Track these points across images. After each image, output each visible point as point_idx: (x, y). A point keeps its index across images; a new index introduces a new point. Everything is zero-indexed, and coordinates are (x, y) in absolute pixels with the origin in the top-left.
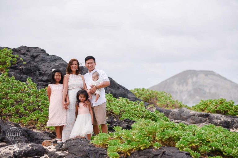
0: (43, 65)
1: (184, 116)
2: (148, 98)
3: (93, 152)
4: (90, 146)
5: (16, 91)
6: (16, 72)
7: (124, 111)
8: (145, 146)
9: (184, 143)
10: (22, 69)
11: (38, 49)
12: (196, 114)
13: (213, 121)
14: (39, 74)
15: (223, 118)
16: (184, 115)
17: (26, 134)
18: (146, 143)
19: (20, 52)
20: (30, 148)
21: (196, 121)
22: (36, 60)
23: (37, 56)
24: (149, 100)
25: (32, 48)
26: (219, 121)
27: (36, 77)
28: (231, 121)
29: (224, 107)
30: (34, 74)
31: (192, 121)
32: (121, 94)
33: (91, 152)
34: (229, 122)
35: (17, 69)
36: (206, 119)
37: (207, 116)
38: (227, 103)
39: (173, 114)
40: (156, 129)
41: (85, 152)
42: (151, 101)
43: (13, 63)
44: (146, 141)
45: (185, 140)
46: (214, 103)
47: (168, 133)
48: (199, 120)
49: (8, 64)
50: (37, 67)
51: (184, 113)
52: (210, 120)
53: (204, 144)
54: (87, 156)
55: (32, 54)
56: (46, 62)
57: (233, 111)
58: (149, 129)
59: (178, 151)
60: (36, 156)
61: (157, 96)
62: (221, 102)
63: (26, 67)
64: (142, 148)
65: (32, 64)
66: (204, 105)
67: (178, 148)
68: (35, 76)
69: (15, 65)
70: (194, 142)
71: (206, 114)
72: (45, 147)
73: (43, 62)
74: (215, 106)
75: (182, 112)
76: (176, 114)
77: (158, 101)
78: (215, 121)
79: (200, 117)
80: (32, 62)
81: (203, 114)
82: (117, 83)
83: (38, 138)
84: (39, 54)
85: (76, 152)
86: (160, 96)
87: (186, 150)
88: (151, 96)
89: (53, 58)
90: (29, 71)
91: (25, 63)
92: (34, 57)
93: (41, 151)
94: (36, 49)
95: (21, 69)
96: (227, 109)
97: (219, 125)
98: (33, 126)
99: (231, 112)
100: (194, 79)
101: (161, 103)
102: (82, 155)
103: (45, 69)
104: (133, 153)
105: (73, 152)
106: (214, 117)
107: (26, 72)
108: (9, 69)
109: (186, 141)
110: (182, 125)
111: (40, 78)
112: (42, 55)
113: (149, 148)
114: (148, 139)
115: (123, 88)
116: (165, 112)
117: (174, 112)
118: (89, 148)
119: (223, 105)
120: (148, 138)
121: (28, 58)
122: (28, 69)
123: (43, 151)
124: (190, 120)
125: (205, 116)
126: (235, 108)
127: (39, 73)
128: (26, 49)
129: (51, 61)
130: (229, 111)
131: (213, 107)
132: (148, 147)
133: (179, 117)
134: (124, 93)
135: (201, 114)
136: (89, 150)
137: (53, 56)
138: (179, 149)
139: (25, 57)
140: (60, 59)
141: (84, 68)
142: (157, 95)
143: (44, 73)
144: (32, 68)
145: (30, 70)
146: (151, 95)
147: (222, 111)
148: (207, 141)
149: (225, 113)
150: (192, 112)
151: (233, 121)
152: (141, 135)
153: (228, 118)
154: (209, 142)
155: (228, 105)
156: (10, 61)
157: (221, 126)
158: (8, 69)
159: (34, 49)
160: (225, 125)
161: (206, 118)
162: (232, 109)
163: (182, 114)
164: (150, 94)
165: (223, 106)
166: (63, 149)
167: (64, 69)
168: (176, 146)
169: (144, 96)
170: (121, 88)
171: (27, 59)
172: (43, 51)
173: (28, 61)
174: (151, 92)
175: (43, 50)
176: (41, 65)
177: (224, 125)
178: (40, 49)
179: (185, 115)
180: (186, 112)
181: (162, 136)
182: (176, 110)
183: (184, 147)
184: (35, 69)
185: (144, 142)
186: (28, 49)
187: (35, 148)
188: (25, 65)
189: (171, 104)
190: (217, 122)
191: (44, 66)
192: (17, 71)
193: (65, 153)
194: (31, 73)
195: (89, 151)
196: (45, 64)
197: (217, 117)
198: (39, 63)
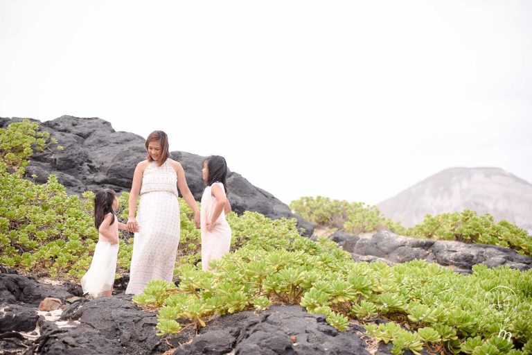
0: (100, 151)
1: (383, 248)
2: (328, 215)
3: (130, 320)
4: (127, 308)
5: (20, 201)
6: (43, 167)
7: (247, 239)
8: (238, 305)
9: (318, 296)
10: (55, 159)
11: (95, 121)
12: (408, 243)
13: (441, 255)
14: (89, 168)
15: (462, 249)
16: (383, 245)
17: (14, 287)
18: (239, 299)
19: (57, 127)
20: (4, 315)
21: (406, 256)
22: (88, 141)
23: (89, 135)
24: (328, 220)
25: (85, 119)
26: (453, 255)
27: (81, 175)
28: (478, 255)
29: (470, 228)
30: (78, 169)
31: (398, 257)
32: (259, 206)
33: (125, 320)
34: (473, 256)
35: (45, 160)
36: (427, 252)
37: (429, 246)
38: (477, 220)
39: (362, 245)
40: (262, 268)
41: (113, 320)
42: (332, 222)
43: (38, 148)
44: (241, 294)
45: (320, 291)
46: (450, 221)
47: (284, 276)
48: (412, 254)
49: (28, 151)
50: (86, 156)
51: (384, 242)
52: (435, 254)
53: (367, 297)
54: (117, 329)
55: (79, 131)
56: (107, 145)
57: (488, 236)
58: (248, 268)
59: (304, 313)
60: (14, 331)
61: (347, 211)
62: (466, 218)
63: (62, 156)
64: (230, 311)
65: (74, 149)
66: (432, 224)
67: (305, 308)
68: (80, 173)
69: (41, 152)
70: (344, 295)
71: (427, 243)
72: (40, 313)
73: (101, 145)
74: (452, 226)
75: (380, 239)
76: (367, 244)
77: (347, 220)
78: (445, 255)
79: (415, 249)
80: (77, 146)
81: (422, 243)
82: (252, 184)
83: (40, 295)
84: (94, 131)
85: (95, 322)
86: (351, 211)
87: (320, 312)
88: (333, 211)
89: (123, 138)
90: (68, 164)
91: (60, 148)
92: (83, 136)
93: (27, 321)
94: (91, 121)
95: (54, 161)
96: (478, 231)
97: (452, 264)
98: (44, 271)
99: (484, 237)
100: (465, 184)
101: (352, 225)
102: (106, 327)
103: (103, 160)
104: (212, 321)
105: (88, 322)
106: (443, 246)
107: (62, 166)
108: (29, 161)
109: (323, 290)
110: (325, 259)
111: (91, 177)
112: (99, 132)
113: (244, 310)
114: (246, 291)
115: (265, 195)
116: (348, 240)
117: (363, 240)
118: (122, 311)
119: (468, 224)
120: (243, 287)
121: (69, 137)
122: (65, 160)
123: (32, 320)
124: (394, 255)
125: (426, 245)
126: (494, 229)
127: (90, 166)
128: (71, 121)
129: (118, 143)
130: (480, 236)
131: (447, 229)
132: (242, 307)
133: (373, 250)
134: (264, 203)
135: (418, 242)
136: (122, 316)
137: (124, 132)
138: (307, 308)
139: (64, 137)
140: (137, 138)
141: (183, 155)
142: (347, 209)
143: (98, 167)
144: (75, 157)
145: (71, 161)
146: (334, 209)
147: (467, 236)
148: (374, 292)
149: (472, 240)
150: (400, 239)
151: (480, 254)
152: (229, 282)
153: (470, 250)
154: (379, 293)
155: (478, 223)
156: (31, 144)
157: (456, 265)
158: (27, 160)
159: (88, 121)
160: (465, 263)
161: (427, 250)
162: (488, 232)
163: (380, 244)
164: (332, 207)
165: (468, 226)
166: (73, 317)
167: (138, 158)
168: (301, 304)
169: (321, 211)
170: (259, 194)
171: (67, 140)
172: (105, 125)
173: (69, 144)
174: (334, 204)
175: (105, 123)
176: (96, 152)
177: (461, 263)
178: (101, 120)
179: (386, 245)
180: (389, 239)
181: (274, 283)
182: (368, 237)
183: (318, 305)
184: (80, 160)
185: (233, 296)
186: (75, 122)
187: (14, 315)
188: (62, 152)
189: (370, 226)
190: (447, 258)
191: (102, 153)
192: (45, 164)
193: (75, 324)
194: (74, 167)
195: (121, 318)
196: (106, 149)
197: (449, 247)
198: (93, 148)
